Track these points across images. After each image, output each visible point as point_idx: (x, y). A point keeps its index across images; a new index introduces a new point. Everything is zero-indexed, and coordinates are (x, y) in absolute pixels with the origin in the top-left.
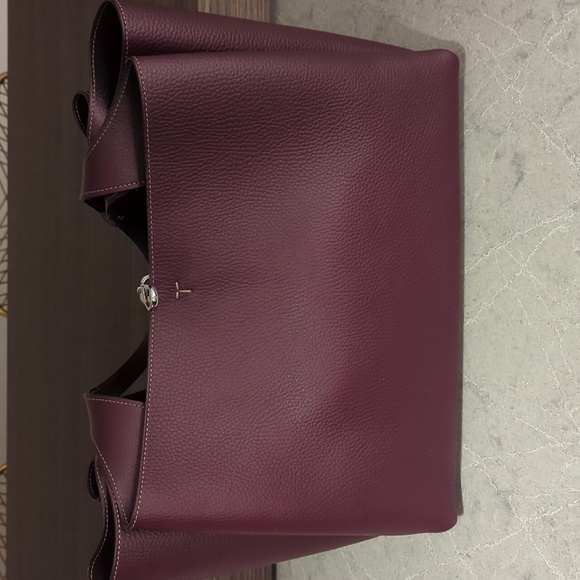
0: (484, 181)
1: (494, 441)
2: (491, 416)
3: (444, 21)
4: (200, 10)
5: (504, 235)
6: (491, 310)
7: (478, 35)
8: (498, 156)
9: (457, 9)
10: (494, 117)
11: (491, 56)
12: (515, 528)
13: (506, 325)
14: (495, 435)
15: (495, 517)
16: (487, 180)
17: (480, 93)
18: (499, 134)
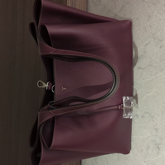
0: (156, 54)
1: (155, 129)
2: (155, 122)
3: (145, 6)
4: (67, 5)
5: (162, 70)
6: (156, 92)
7: (156, 11)
8: (161, 47)
9: (149, 3)
10: (160, 35)
11: (160, 18)
12: (161, 154)
13: (161, 96)
14: (156, 128)
15: (154, 151)
16: (157, 54)
17: (156, 28)
18: (161, 41)
